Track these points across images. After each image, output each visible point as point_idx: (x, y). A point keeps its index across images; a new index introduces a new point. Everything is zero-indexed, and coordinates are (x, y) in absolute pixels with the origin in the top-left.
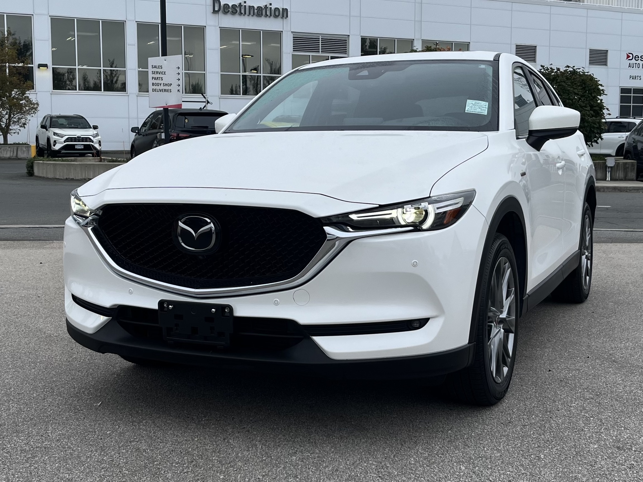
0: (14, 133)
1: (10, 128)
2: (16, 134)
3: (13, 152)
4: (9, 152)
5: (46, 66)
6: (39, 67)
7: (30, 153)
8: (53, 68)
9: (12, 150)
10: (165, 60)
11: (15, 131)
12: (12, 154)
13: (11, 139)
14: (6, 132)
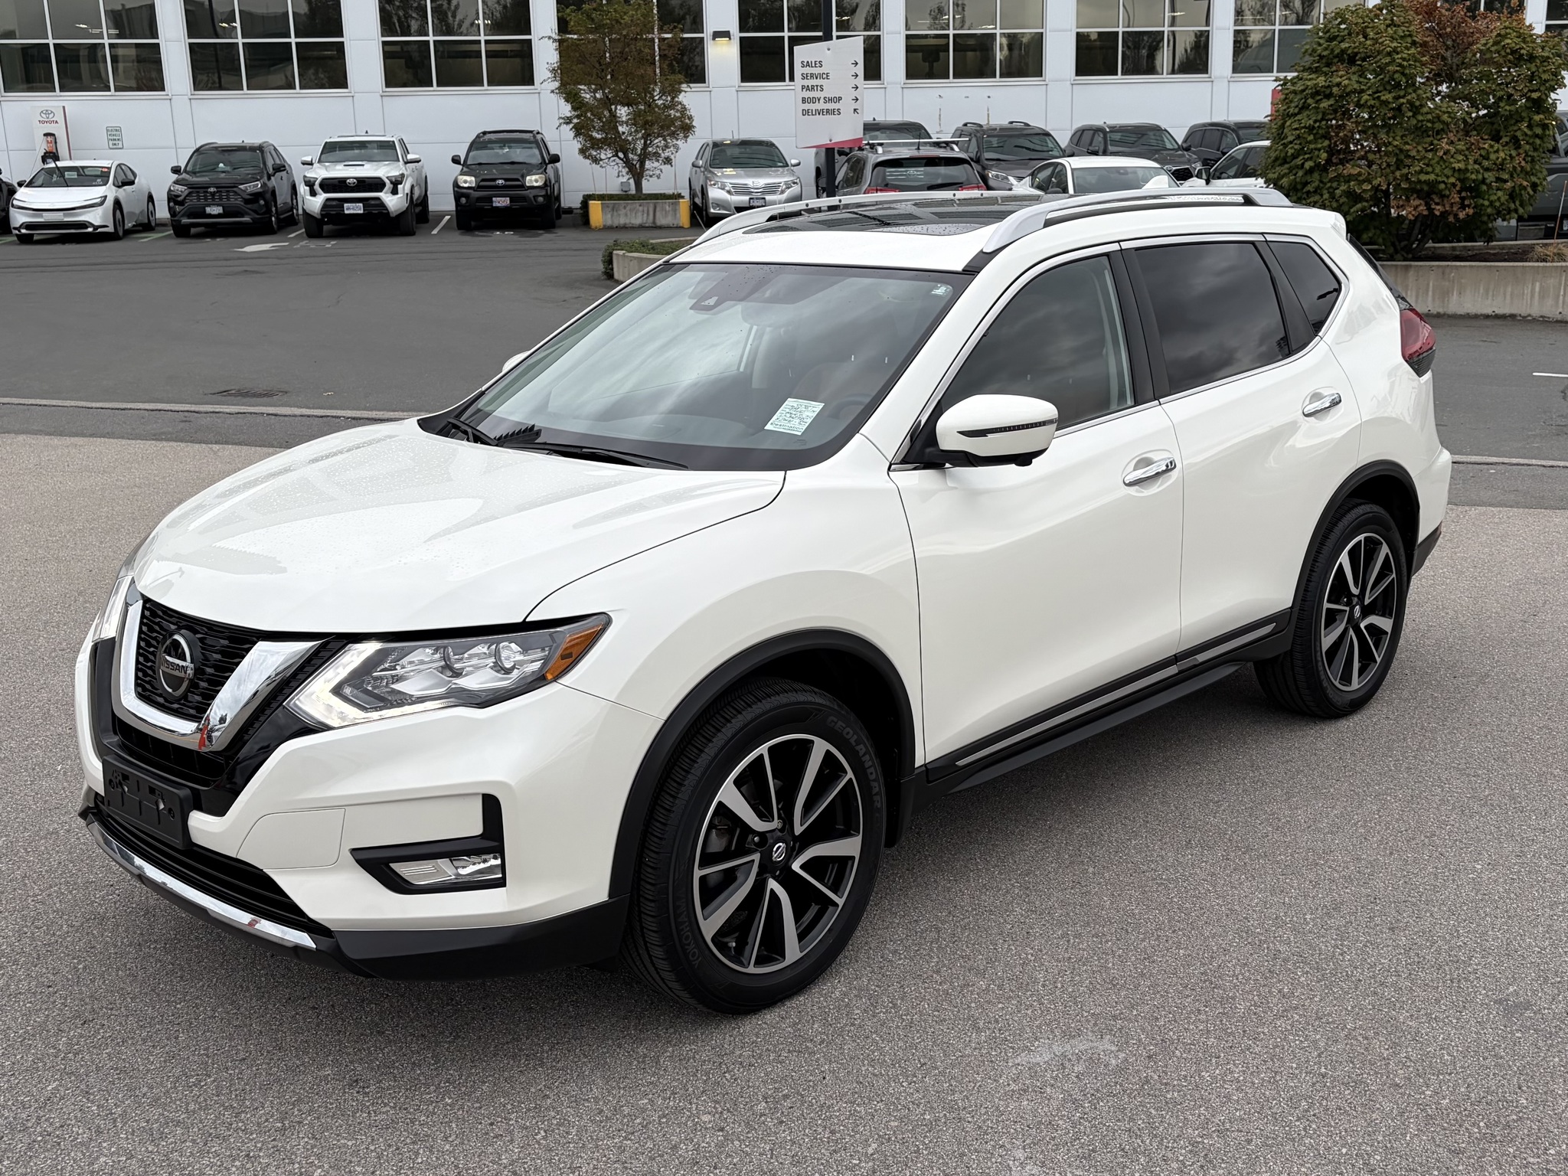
0: (651, 176)
1: (648, 164)
2: (655, 178)
3: (648, 214)
4: (640, 214)
5: (726, 34)
6: (714, 39)
7: (678, 215)
8: (741, 38)
9: (646, 209)
10: (829, 49)
11: (651, 173)
12: (645, 219)
13: (649, 186)
14: (637, 173)
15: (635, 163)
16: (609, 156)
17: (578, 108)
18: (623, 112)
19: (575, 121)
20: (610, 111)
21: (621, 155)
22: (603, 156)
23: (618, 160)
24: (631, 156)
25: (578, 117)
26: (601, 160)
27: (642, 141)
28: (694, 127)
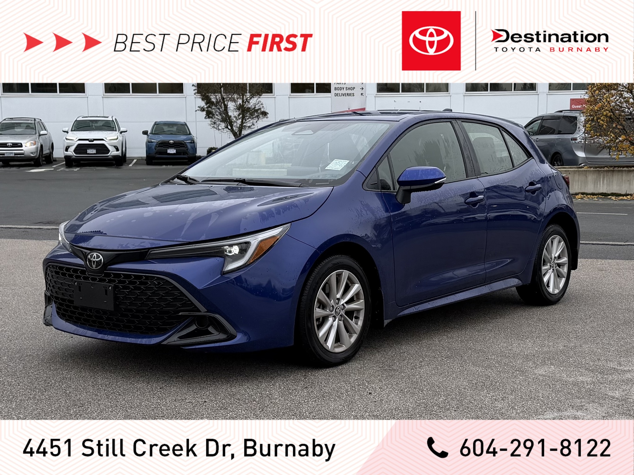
15: (236, 131)
16: (223, 127)
17: (208, 103)
18: (231, 105)
19: (206, 109)
20: (225, 105)
21: (229, 127)
22: (220, 128)
23: (227, 129)
24: (234, 128)
25: (207, 108)
26: (219, 130)
27: (240, 120)
28: (268, 114)
